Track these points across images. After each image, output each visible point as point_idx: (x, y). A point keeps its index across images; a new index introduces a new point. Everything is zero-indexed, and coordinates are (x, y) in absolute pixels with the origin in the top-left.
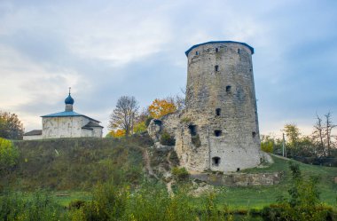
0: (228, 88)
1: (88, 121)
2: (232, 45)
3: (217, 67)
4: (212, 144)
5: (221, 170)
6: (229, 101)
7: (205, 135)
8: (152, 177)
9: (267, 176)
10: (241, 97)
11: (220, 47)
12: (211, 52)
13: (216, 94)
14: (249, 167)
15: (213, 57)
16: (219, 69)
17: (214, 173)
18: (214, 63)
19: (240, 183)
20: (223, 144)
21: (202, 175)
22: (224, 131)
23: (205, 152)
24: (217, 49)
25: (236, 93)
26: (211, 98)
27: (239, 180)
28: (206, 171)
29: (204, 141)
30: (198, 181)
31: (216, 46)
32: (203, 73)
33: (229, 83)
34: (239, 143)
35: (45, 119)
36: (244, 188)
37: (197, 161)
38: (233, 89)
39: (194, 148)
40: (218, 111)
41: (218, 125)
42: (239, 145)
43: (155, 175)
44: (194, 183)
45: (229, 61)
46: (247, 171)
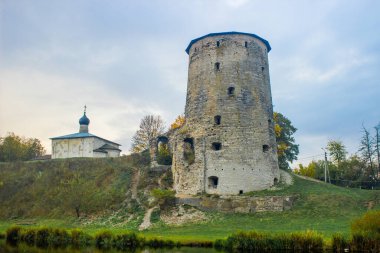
0: (231, 90)
1: (103, 143)
2: (237, 37)
3: (217, 65)
4: (209, 160)
5: (219, 193)
6: (231, 106)
7: (200, 149)
8: (133, 201)
9: (275, 200)
10: (248, 101)
11: (221, 40)
12: (211, 46)
13: (216, 98)
14: (256, 189)
15: (213, 52)
16: (221, 67)
17: (209, 196)
18: (214, 60)
19: (239, 209)
20: (222, 160)
21: (193, 199)
22: (225, 144)
23: (200, 171)
24: (218, 43)
25: (241, 95)
26: (209, 104)
27: (239, 205)
28: (199, 194)
29: (199, 156)
30: (187, 207)
31: (217, 39)
32: (202, 73)
33: (232, 84)
34: (243, 158)
35: (55, 142)
36: (243, 215)
37: (190, 181)
38: (237, 91)
39: (186, 165)
40: (218, 119)
41: (217, 136)
42: (243, 161)
43: (138, 200)
44: (181, 209)
45: (233, 56)
46: (252, 194)
